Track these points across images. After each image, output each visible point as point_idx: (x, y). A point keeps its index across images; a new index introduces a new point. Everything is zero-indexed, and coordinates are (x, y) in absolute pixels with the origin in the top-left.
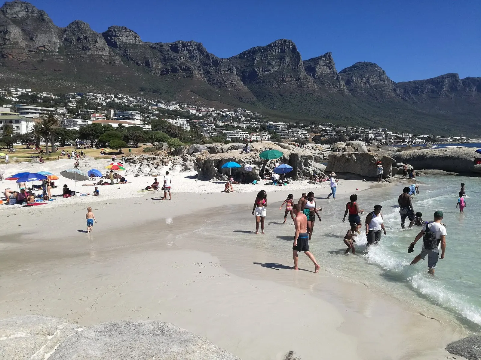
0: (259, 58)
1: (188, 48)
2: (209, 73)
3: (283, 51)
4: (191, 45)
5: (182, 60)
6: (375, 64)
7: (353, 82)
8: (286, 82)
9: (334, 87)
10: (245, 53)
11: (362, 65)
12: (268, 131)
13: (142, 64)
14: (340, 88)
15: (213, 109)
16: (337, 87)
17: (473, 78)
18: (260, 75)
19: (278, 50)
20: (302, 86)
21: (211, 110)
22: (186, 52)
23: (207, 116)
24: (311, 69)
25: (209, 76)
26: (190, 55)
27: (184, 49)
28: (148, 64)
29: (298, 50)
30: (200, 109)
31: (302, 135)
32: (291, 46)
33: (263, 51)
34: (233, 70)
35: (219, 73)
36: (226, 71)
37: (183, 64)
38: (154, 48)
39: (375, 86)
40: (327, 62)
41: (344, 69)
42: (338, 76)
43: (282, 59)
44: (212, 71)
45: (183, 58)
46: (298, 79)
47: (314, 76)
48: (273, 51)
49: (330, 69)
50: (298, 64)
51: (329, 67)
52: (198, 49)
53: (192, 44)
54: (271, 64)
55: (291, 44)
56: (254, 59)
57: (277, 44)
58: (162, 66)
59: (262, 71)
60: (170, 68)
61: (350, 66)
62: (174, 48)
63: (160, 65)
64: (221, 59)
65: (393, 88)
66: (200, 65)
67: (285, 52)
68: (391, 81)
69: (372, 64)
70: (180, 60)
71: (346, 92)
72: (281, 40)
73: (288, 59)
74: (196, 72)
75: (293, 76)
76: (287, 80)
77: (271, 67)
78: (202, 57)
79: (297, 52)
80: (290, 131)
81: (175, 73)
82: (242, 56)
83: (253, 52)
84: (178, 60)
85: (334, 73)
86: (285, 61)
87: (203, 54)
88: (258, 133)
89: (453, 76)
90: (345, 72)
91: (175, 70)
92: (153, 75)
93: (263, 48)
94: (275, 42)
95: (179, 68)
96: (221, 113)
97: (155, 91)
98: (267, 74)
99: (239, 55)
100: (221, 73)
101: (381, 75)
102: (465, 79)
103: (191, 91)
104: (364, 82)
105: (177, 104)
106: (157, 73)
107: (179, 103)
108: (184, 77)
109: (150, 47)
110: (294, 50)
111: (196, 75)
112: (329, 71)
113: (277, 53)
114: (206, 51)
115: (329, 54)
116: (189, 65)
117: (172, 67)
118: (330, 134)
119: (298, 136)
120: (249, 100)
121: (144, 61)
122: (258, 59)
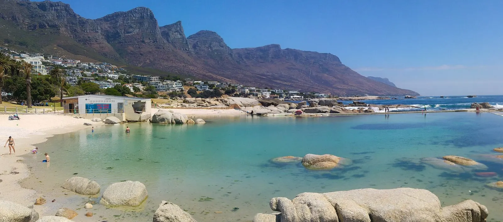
0: (122, 21)
1: (56, 8)
2: (75, 30)
3: (142, 17)
4: (58, 5)
5: (50, 17)
6: (215, 32)
7: (198, 46)
8: (145, 43)
9: (184, 50)
10: (109, 17)
11: (204, 33)
12: (141, 83)
13: (9, 18)
14: (188, 50)
15: (79, 61)
16: (186, 50)
17: (291, 49)
18: (122, 36)
19: (138, 16)
20: (159, 47)
21: (77, 62)
22: (53, 12)
23: (73, 67)
24: (166, 35)
25: (75, 34)
26: (58, 14)
27: (52, 8)
28: (14, 18)
29: (155, 17)
30: (66, 61)
31: (177, 88)
32: (149, 13)
33: (124, 15)
34: (98, 29)
35: (84, 32)
36: (91, 30)
37: (50, 21)
38: (22, 5)
39: (216, 50)
40: (178, 29)
41: (190, 36)
42: (186, 41)
43: (141, 24)
44: (79, 29)
45: (50, 15)
46: (155, 41)
47: (168, 40)
48: (134, 17)
49: (180, 35)
50: (155, 29)
51: (180, 33)
52: (66, 10)
53: (60, 5)
54: (132, 27)
55: (149, 11)
56: (117, 22)
57: (137, 11)
58: (29, 21)
59: (124, 32)
60: (38, 25)
61: (195, 33)
62: (42, 6)
63: (27, 21)
64: (87, 19)
65: (230, 53)
66: (67, 23)
67: (143, 18)
68: (228, 47)
69: (213, 33)
70: (48, 18)
71: (193, 54)
72: (140, 7)
73: (146, 24)
74: (63, 29)
75: (151, 39)
76: (146, 41)
77: (131, 30)
78: (69, 17)
79: (155, 19)
80: (164, 83)
81: (42, 29)
82: (106, 19)
83: (116, 15)
84: (46, 17)
85: (183, 38)
86: (144, 25)
87: (70, 14)
88: (131, 85)
89: (277, 46)
90: (191, 38)
91: (42, 26)
92: (19, 29)
93: (125, 13)
94: (136, 9)
95: (46, 25)
96: (87, 65)
97: (21, 44)
98: (129, 35)
99: (104, 17)
100: (87, 32)
101: (220, 41)
102: (285, 49)
103: (58, 46)
104: (207, 46)
105: (42, 56)
106: (23, 28)
107: (44, 55)
108: (51, 33)
109: (17, 3)
110: (152, 17)
111: (63, 31)
112: (179, 36)
113: (137, 18)
114: (73, 12)
115: (180, 22)
116: (57, 23)
117: (40, 23)
118: (203, 88)
119: (173, 88)
120: (113, 57)
121: (11, 16)
122: (120, 22)
